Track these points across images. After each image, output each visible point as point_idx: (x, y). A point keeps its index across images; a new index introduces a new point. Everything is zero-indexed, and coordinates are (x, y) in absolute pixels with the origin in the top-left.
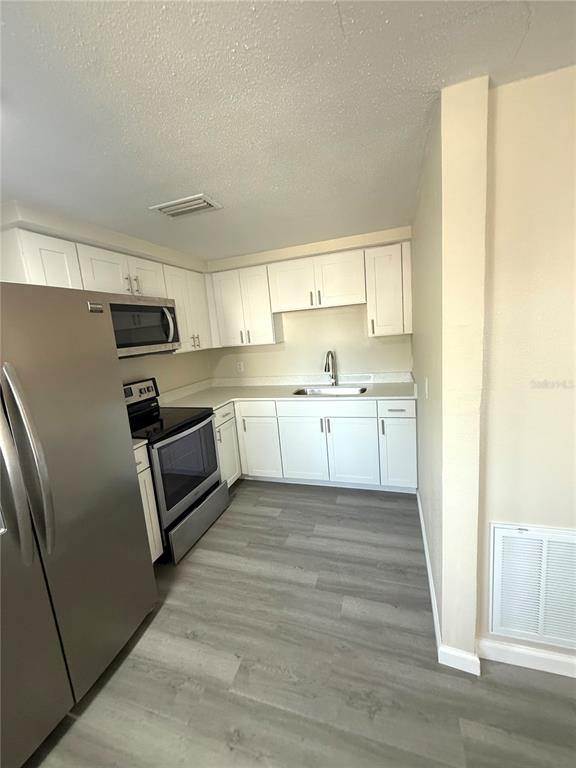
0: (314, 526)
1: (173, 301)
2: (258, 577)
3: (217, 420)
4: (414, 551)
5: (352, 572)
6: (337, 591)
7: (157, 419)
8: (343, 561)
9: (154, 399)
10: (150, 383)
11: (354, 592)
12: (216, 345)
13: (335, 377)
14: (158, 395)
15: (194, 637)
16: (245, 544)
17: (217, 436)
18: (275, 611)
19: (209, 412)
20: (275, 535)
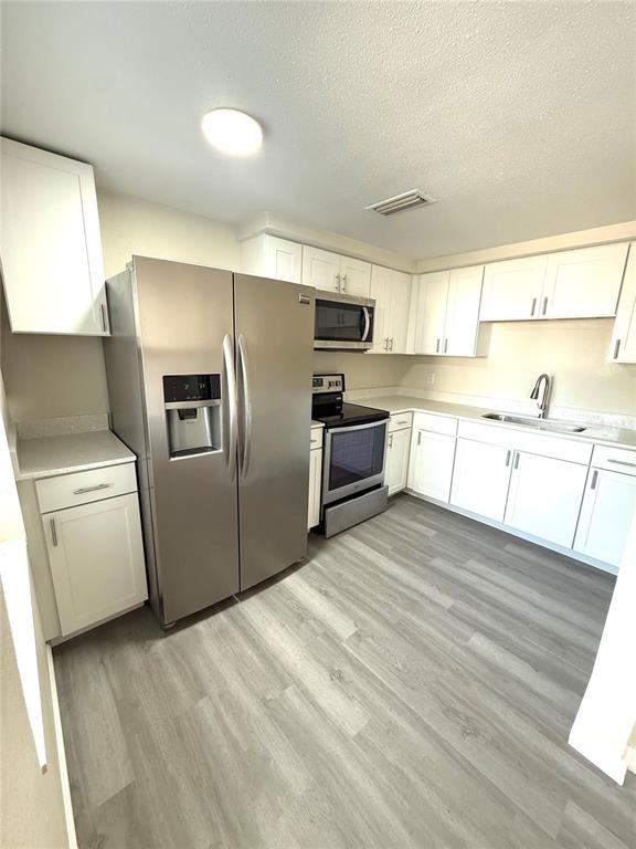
0: (468, 559)
1: (374, 301)
2: (393, 578)
3: (392, 425)
4: (588, 632)
5: (494, 617)
6: (469, 624)
7: (338, 412)
8: (488, 602)
9: (340, 394)
10: (339, 378)
11: (489, 634)
12: (409, 351)
13: (545, 408)
14: (344, 390)
15: (326, 594)
16: (390, 547)
17: (388, 441)
18: (399, 610)
19: (385, 415)
20: (421, 551)
